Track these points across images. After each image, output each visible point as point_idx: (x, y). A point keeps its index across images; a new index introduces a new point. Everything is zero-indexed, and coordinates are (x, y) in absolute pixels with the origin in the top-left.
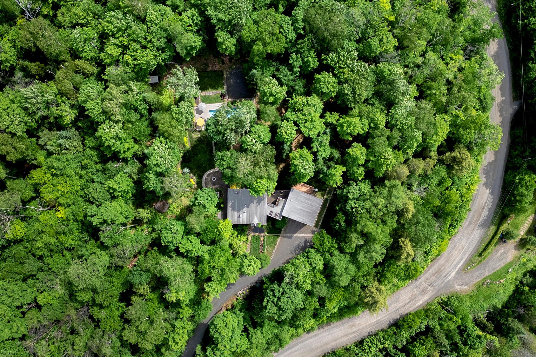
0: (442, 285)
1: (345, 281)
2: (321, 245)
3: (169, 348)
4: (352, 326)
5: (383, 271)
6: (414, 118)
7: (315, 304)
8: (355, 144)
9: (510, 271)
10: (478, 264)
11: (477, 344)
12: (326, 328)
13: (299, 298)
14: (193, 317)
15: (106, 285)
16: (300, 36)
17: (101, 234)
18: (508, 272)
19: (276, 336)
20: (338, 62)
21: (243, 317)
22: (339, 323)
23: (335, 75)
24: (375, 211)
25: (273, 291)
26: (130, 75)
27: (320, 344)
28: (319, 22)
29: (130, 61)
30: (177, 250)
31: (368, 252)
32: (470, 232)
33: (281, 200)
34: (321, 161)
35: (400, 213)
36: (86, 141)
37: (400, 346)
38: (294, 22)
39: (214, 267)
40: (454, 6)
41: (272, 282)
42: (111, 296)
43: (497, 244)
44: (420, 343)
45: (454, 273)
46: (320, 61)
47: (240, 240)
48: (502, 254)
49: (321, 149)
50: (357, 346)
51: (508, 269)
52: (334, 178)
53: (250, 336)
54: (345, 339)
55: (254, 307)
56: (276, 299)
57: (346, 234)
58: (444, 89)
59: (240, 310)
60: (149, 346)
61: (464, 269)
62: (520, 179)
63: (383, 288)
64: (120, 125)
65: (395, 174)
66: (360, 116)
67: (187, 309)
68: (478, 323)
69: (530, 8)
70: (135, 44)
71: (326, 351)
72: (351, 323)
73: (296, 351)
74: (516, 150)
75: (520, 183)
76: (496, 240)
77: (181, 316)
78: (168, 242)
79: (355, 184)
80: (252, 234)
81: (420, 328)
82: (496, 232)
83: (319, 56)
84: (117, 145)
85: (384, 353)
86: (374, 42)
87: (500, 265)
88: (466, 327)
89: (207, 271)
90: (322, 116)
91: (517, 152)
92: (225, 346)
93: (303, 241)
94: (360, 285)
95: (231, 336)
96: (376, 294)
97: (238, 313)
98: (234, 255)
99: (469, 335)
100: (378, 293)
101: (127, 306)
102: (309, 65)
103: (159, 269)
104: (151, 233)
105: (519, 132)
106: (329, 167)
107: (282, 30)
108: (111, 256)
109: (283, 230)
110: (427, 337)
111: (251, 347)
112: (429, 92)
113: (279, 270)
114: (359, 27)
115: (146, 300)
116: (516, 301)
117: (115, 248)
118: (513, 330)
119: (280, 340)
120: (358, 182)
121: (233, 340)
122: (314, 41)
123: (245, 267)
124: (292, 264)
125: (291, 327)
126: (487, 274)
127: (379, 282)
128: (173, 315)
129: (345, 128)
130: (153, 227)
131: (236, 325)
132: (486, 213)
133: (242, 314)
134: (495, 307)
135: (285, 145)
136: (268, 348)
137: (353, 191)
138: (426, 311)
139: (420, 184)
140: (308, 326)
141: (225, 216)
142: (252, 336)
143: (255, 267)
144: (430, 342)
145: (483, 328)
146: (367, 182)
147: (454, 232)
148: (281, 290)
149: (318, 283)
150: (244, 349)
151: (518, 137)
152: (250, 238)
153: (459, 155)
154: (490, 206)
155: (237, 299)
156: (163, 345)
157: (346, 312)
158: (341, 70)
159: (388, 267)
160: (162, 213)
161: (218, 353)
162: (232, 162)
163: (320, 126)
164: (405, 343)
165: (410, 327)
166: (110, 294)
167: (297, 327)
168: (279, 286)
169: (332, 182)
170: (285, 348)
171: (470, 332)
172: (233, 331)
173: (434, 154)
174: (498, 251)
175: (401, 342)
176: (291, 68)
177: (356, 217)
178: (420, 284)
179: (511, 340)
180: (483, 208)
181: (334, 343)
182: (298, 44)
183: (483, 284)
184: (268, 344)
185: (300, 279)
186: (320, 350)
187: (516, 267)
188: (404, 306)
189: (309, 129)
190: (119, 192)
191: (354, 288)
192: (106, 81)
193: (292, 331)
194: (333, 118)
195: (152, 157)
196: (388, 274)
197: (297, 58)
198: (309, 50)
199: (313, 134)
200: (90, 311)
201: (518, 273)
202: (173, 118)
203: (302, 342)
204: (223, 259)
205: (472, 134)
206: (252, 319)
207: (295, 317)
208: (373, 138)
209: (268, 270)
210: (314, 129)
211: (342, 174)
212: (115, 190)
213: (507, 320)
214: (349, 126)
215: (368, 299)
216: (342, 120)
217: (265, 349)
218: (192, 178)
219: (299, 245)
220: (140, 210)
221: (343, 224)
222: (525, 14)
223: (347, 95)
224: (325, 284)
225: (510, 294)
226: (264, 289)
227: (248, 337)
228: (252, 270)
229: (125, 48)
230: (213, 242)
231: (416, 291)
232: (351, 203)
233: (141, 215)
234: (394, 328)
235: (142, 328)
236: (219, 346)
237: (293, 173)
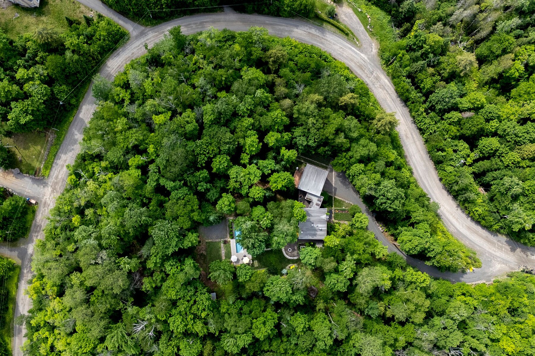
0: (372, 64)
1: (373, 147)
2: (344, 165)
3: (428, 287)
4: (407, 137)
5: (364, 116)
6: (246, 96)
7: (391, 170)
8: (265, 141)
9: (360, 10)
10: (354, 36)
11: (421, 38)
12: (409, 159)
13: (387, 183)
14: (402, 268)
15: (380, 335)
16: (185, 184)
17: (340, 338)
18: (361, 12)
19: (417, 200)
20: (205, 155)
21: (402, 227)
22: (404, 148)
23: (215, 156)
24: (318, 125)
25: (382, 204)
26: (215, 313)
27: (422, 163)
28: (176, 169)
29: (206, 313)
30: (351, 280)
31: (350, 130)
32: (328, 42)
33: (308, 197)
34: (277, 167)
35: (319, 105)
36: (265, 349)
37: (424, 98)
38: (175, 188)
39: (363, 251)
40: (153, 62)
41: (374, 204)
42: (388, 331)
43: (338, 21)
44: (421, 83)
45: (362, 55)
46: (202, 168)
47: (339, 229)
48: (346, 17)
49: (270, 166)
50: (424, 134)
51: (359, 11)
52: (291, 156)
53: (417, 221)
54: (418, 143)
55: (394, 218)
56: (389, 201)
57: (335, 146)
58: (221, 72)
59: (396, 229)
60: (428, 303)
61: (359, 48)
62: (288, 6)
63: (378, 117)
64: (255, 320)
65: (289, 110)
66: (244, 137)
67: (395, 272)
68: (403, 35)
69: (155, 3)
70: (193, 309)
71: (429, 159)
72: (405, 138)
73: (428, 183)
74: (264, 10)
75: (290, 7)
76: (335, 22)
77: (402, 277)
78: (344, 286)
79: (294, 140)
80: (333, 219)
81: (409, 83)
82: (329, 23)
83: (198, 169)
84: (270, 324)
85: (429, 111)
86: (189, 128)
87: (355, 18)
88: (407, 46)
89: (367, 256)
90: (244, 166)
91: (266, 9)
92: (427, 242)
93: (338, 178)
94: (376, 135)
95: (419, 236)
96: (383, 122)
97: (398, 231)
98: (351, 234)
99: (414, 44)
100: (383, 120)
101: (394, 321)
102: (206, 177)
103: (366, 294)
104: (335, 300)
105: (250, 7)
106: (282, 160)
107: (182, 198)
108: (355, 331)
109: (330, 194)
110: (416, 77)
111: (427, 221)
112: (223, 83)
113: (363, 198)
114: (177, 139)
115: (389, 305)
116: (385, 5)
117: (349, 328)
118: (409, 8)
119: (420, 197)
120: (293, 137)
121: (421, 235)
122: (188, 173)
123: (363, 225)
124: (360, 188)
125: (409, 187)
126: (363, 28)
127: (373, 119)
128: (400, 284)
129: (254, 149)
130: (330, 299)
131: (409, 233)
132: (313, 31)
133: (400, 228)
134: (390, 22)
135: (267, 195)
136: (427, 207)
137: (301, 141)
138: (394, 77)
139: (294, 88)
140: (408, 174)
141: (322, 241)
142: (418, 220)
143: (362, 217)
144: (421, 76)
145: (408, 31)
146: (293, 130)
147: (330, 58)
148: (381, 197)
149: (375, 168)
150: (428, 226)
151: (253, 8)
152: (337, 221)
153: (272, 59)
154: (308, 28)
155: (386, 232)
156: (426, 292)
157: (396, 144)
158: (211, 152)
159: (361, 112)
160: (318, 292)
161: (432, 247)
162: (281, 235)
163: (252, 168)
164: (421, 94)
165: (408, 90)
166: (386, 333)
167: (409, 182)
168: (377, 198)
169: (294, 158)
170: (426, 192)
171: (412, 43)
172: (414, 236)
173: (270, 77)
174: (344, 20)
175: (421, 97)
176: (208, 190)
177: (322, 139)
178: (371, 81)
179: (418, 9)
180: (309, 33)
181: (422, 152)
182: (191, 185)
183: (371, 31)
184: (423, 207)
185: (372, 183)
186: (427, 163)
187: (357, 5)
188: (389, 94)
189: (255, 176)
190: (305, 324)
191: (378, 139)
192: (221, 332)
193: (412, 186)
194: (245, 158)
195: (281, 297)
196: (366, 112)
197: (200, 186)
198: (194, 176)
199: (259, 173)
200: (399, 349)
201: (361, 4)
202: (249, 280)
203: (421, 178)
204: (357, 243)
205: (255, 49)
206: (404, 220)
207: (402, 186)
208: (261, 126)
209: (363, 207)
210: (256, 173)
211: (287, 150)
212: (304, 327)
213: (402, 12)
214: (253, 146)
215: (387, 128)
216: (247, 151)
217: (428, 208)
218: (290, 267)
219: (341, 182)
220: (317, 309)
221: (327, 148)
222: (159, 7)
223: (229, 147)
224: (375, 162)
225: (379, 9)
226: (380, 211)
227: (418, 223)
228: (365, 220)
229: (196, 317)
230: (343, 251)
231: (377, 85)
232: (311, 143)
233: (322, 308)
234: (409, 103)
235: (413, 308)
236: (427, 247)
237: (287, 188)
